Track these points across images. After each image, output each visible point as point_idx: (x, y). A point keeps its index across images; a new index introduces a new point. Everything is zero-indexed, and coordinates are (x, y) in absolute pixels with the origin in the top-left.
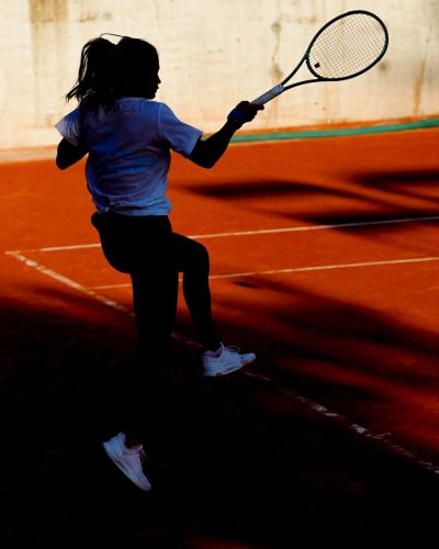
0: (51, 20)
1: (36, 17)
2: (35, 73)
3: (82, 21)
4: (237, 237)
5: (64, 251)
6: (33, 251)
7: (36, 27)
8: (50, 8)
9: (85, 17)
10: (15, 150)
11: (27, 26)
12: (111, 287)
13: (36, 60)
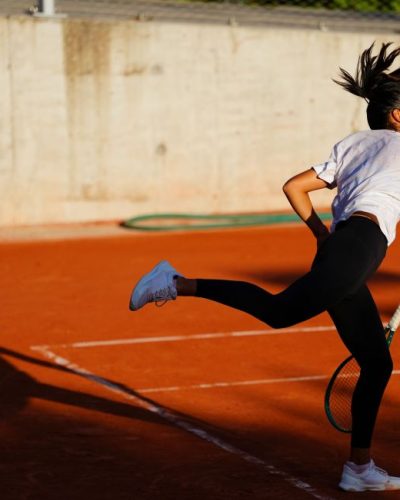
0: (89, 72)
1: (72, 69)
2: (71, 135)
3: (127, 74)
4: (305, 333)
5: (101, 347)
6: (64, 346)
7: (72, 80)
8: (88, 57)
9: (131, 69)
10: (45, 226)
11: (61, 79)
12: (156, 390)
13: (71, 120)
